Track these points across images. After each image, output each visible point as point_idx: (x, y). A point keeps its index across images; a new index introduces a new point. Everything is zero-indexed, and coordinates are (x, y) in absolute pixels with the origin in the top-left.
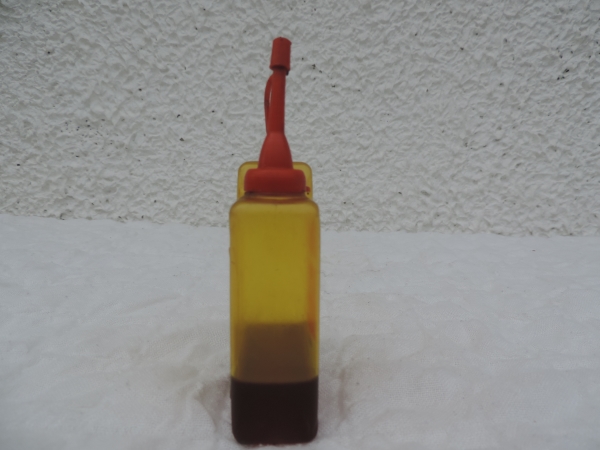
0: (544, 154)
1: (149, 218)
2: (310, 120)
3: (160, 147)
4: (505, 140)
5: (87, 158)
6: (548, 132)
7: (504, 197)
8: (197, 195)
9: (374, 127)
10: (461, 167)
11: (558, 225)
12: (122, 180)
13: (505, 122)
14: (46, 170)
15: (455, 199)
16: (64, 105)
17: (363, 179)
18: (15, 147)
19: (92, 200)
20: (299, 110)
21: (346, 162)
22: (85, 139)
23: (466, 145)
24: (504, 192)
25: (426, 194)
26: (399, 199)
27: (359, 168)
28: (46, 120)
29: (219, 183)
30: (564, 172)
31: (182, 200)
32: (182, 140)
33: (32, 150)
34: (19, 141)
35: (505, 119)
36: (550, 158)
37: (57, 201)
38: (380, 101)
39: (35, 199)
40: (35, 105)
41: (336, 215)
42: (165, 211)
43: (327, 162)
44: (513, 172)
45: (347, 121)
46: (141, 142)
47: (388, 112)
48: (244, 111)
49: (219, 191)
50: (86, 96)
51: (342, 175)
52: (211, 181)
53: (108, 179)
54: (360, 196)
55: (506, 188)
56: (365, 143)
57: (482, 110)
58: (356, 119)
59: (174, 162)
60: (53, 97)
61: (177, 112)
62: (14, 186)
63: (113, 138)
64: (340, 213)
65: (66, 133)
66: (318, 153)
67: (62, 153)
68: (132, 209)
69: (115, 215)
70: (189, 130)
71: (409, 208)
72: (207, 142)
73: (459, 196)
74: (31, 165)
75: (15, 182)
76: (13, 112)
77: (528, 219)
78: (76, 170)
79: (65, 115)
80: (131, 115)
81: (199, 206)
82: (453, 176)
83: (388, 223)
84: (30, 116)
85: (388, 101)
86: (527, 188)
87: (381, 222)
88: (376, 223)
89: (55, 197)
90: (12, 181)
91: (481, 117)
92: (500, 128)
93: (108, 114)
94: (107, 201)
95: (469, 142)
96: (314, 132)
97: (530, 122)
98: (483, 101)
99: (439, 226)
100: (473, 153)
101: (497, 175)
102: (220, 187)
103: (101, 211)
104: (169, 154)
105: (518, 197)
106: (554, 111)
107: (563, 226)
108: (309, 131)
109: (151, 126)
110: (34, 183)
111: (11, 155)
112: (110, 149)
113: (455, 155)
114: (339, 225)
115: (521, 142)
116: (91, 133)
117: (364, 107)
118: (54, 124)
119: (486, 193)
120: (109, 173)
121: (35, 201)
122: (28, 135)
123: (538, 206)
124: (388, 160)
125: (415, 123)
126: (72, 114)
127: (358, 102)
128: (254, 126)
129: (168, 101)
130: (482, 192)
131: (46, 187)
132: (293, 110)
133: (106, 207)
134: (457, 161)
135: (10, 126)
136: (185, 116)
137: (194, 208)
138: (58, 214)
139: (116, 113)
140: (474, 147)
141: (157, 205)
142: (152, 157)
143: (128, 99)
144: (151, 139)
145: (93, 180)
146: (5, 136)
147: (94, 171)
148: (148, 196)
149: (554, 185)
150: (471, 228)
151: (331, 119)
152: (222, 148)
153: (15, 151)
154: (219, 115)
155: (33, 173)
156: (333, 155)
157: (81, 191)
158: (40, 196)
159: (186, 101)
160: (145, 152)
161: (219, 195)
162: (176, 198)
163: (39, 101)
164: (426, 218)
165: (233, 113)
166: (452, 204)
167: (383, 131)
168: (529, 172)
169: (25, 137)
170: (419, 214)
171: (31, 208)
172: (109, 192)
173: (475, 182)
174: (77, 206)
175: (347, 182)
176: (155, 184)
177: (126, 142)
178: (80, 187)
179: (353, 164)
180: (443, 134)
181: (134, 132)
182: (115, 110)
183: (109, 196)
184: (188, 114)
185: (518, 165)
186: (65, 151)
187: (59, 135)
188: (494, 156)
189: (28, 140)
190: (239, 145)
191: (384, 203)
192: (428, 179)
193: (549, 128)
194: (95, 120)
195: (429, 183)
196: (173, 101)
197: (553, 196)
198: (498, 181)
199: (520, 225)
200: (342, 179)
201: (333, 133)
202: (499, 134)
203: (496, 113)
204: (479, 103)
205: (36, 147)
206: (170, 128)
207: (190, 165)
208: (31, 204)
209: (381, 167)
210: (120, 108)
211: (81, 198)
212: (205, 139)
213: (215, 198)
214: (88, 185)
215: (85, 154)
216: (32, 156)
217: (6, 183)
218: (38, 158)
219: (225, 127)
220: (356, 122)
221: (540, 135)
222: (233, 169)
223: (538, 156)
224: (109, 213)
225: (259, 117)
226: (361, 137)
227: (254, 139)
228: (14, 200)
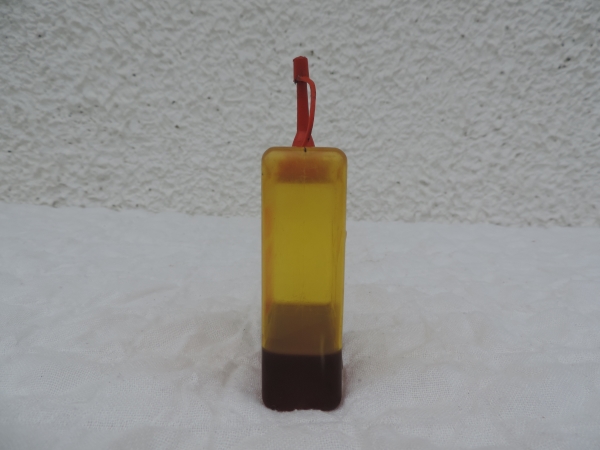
0: (543, 144)
1: (144, 207)
3: (155, 134)
4: (505, 130)
5: (80, 145)
6: (548, 121)
7: (503, 187)
8: (193, 183)
9: (373, 115)
10: (460, 157)
11: (556, 216)
12: (116, 168)
13: (505, 111)
14: (38, 157)
16: (56, 91)
17: (361, 168)
18: (6, 133)
19: (85, 188)
22: (78, 126)
23: (465, 134)
24: (503, 182)
25: (424, 183)
26: (397, 189)
27: (357, 156)
28: (38, 106)
29: (214, 172)
30: (563, 162)
31: (177, 188)
32: (177, 127)
33: (23, 136)
34: (10, 127)
35: (505, 108)
36: (550, 149)
37: (49, 189)
38: (379, 88)
39: (27, 186)
40: (26, 90)
42: (160, 199)
44: (513, 162)
45: (345, 109)
46: (135, 128)
47: (387, 100)
48: (241, 98)
49: (215, 179)
50: (79, 81)
52: (206, 169)
53: (102, 167)
54: (358, 186)
55: (505, 178)
56: (363, 131)
57: (482, 99)
58: (354, 107)
59: (169, 149)
60: (45, 82)
61: (172, 98)
62: (5, 173)
63: (107, 124)
65: (59, 119)
67: (54, 139)
68: (127, 198)
69: (109, 204)
70: (185, 117)
71: (407, 198)
72: (202, 130)
73: (458, 186)
74: (23, 151)
75: (7, 169)
76: (3, 97)
77: (527, 210)
78: (69, 157)
79: (58, 101)
80: (125, 101)
81: (195, 194)
82: (452, 166)
83: (386, 213)
84: (21, 101)
85: (387, 89)
86: (526, 178)
87: (379, 211)
88: (373, 212)
89: (47, 185)
90: (3, 168)
91: (482, 106)
92: (500, 118)
93: (101, 100)
94: (101, 189)
95: (469, 131)
97: (530, 112)
98: (483, 89)
99: (437, 216)
100: (472, 142)
101: (495, 165)
102: (216, 175)
103: (94, 200)
104: (164, 142)
105: (516, 188)
106: (554, 101)
107: (562, 217)
109: (145, 112)
110: (26, 171)
111: (2, 141)
112: (104, 136)
113: (455, 144)
115: (521, 131)
116: (84, 119)
117: (362, 95)
118: (45, 109)
119: (485, 183)
120: (102, 160)
121: (27, 189)
122: (19, 121)
123: (536, 197)
124: (386, 149)
125: (414, 112)
126: (64, 100)
127: (357, 89)
128: (251, 113)
129: (162, 87)
130: (481, 182)
131: (38, 174)
133: (100, 195)
134: (456, 150)
136: (180, 102)
137: (190, 196)
138: (51, 201)
139: (109, 99)
140: (472, 136)
141: (152, 194)
142: (147, 144)
143: (122, 84)
144: (145, 126)
145: (86, 168)
147: (87, 158)
148: (143, 184)
149: (553, 175)
150: (469, 218)
151: (329, 107)
152: (218, 136)
153: (6, 138)
154: (215, 102)
155: (24, 160)
157: (74, 179)
158: (32, 183)
159: (181, 88)
160: (139, 139)
161: (214, 184)
162: (171, 186)
163: (30, 86)
164: (424, 208)
165: (229, 99)
166: (451, 194)
167: (382, 120)
168: (528, 162)
170: (417, 203)
171: (23, 196)
172: (103, 179)
173: (474, 172)
174: (70, 194)
176: (150, 172)
177: (120, 128)
178: (73, 174)
179: (352, 153)
180: (443, 123)
181: (128, 119)
182: (108, 95)
183: (103, 184)
184: (183, 100)
185: (518, 155)
186: (58, 137)
187: (51, 121)
188: (493, 145)
189: (19, 126)
190: (236, 132)
191: (382, 193)
192: (427, 168)
193: (550, 117)
194: (88, 106)
195: (428, 172)
196: (168, 87)
197: (552, 187)
198: (497, 171)
199: (518, 216)
201: (332, 121)
202: (498, 124)
203: (497, 101)
204: (479, 92)
205: (27, 134)
206: (165, 115)
207: (185, 152)
208: (23, 191)
209: (380, 156)
210: (113, 94)
211: (74, 186)
212: (201, 127)
213: (211, 187)
214: (81, 173)
215: (78, 141)
216: (24, 142)
218: (29, 145)
219: (221, 114)
220: (355, 110)
221: (540, 125)
222: (229, 157)
223: (538, 146)
224: (103, 201)
225: (256, 104)
226: (359, 125)
227: (250, 126)
228: (5, 187)
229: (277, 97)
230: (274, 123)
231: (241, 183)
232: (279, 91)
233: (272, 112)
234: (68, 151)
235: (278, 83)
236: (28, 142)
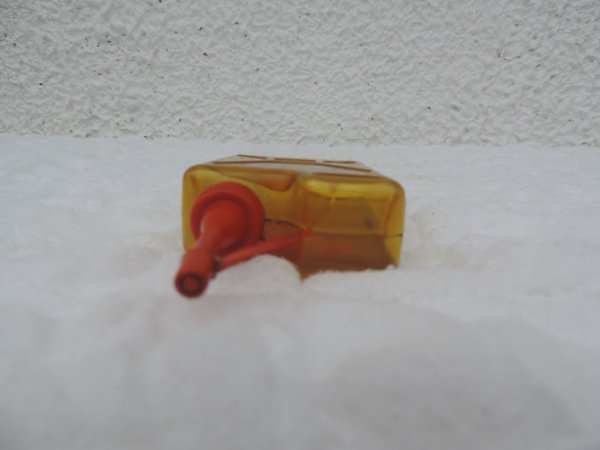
0: (580, 64)
1: (175, 137)
2: (338, 31)
3: (183, 62)
4: (540, 50)
5: (110, 76)
6: (586, 41)
7: (536, 111)
8: (222, 113)
9: (404, 38)
10: (493, 79)
11: (589, 140)
12: (146, 99)
13: (541, 31)
14: (69, 89)
15: (486, 113)
16: (83, 20)
17: (391, 94)
18: (36, 65)
19: (117, 120)
20: (325, 20)
21: (375, 75)
22: (106, 56)
23: (499, 56)
24: (536, 105)
25: (456, 108)
26: (428, 115)
27: (387, 81)
28: (66, 36)
29: (244, 100)
31: (207, 118)
32: (205, 54)
33: (53, 68)
34: (40, 59)
35: (541, 27)
36: (586, 69)
37: (82, 121)
38: (410, 9)
39: (59, 119)
40: (54, 20)
41: (363, 132)
42: (191, 130)
43: (355, 76)
44: (547, 84)
45: (375, 31)
46: (164, 57)
47: (419, 21)
48: (269, 22)
49: (244, 108)
50: (105, 8)
51: (370, 90)
52: (236, 98)
53: (131, 98)
54: (388, 112)
55: (538, 101)
56: (394, 54)
57: (518, 17)
58: (385, 29)
59: (198, 78)
60: (71, 11)
61: (199, 25)
62: (38, 106)
63: (135, 54)
64: (367, 129)
65: (87, 49)
66: (345, 66)
67: (84, 70)
68: (158, 129)
69: (141, 135)
70: (213, 44)
71: (438, 123)
72: (231, 57)
73: (490, 110)
74: (53, 84)
75: (39, 102)
76: (31, 28)
77: (559, 134)
78: (99, 89)
79: (85, 30)
80: (153, 29)
81: (225, 124)
82: (484, 89)
83: (416, 139)
84: (49, 32)
85: (419, 9)
86: (560, 101)
87: (409, 138)
88: (403, 139)
89: (80, 117)
90: (35, 101)
91: (517, 25)
92: (535, 38)
93: (129, 28)
94: (132, 120)
95: (503, 52)
96: (341, 44)
97: (567, 30)
98: (519, 7)
99: (468, 142)
100: (506, 64)
101: (529, 88)
102: (245, 104)
103: (126, 131)
104: (193, 70)
105: (550, 111)
106: (593, 18)
107: (595, 141)
108: (336, 43)
109: (173, 40)
110: (57, 103)
111: (32, 74)
112: (132, 66)
113: (488, 67)
114: (366, 142)
115: (557, 52)
116: (112, 49)
117: (393, 16)
118: (73, 40)
119: (518, 107)
120: (132, 91)
121: (60, 122)
122: (48, 53)
123: (570, 121)
124: (417, 73)
125: (446, 33)
126: (92, 29)
127: (388, 10)
128: (280, 38)
129: (189, 12)
130: (513, 106)
131: (70, 107)
132: (319, 20)
133: (131, 127)
134: (489, 73)
135: (29, 43)
136: (207, 29)
137: (220, 126)
138: (84, 134)
139: (136, 27)
140: (506, 58)
141: (182, 124)
142: (175, 73)
143: (148, 11)
144: (173, 54)
145: (117, 99)
146: (24, 54)
147: (117, 89)
148: (173, 114)
149: (588, 97)
150: (500, 143)
151: (359, 30)
152: (246, 63)
153: (37, 70)
154: (243, 27)
155: (56, 92)
156: (361, 68)
157: (106, 111)
158: (65, 116)
159: (208, 13)
160: (168, 68)
161: (244, 113)
162: (201, 116)
163: (57, 16)
164: (455, 134)
165: (257, 24)
166: (482, 119)
167: (414, 42)
168: (563, 85)
169: (45, 54)
170: (448, 129)
171: (57, 129)
172: (134, 111)
173: (507, 95)
174: (102, 126)
175: (375, 97)
176: (180, 102)
177: (148, 58)
178: (105, 106)
179: (382, 78)
180: (476, 45)
181: (156, 47)
182: (136, 23)
183: (134, 115)
184: (211, 26)
185: (552, 77)
186: (87, 68)
187: (80, 51)
188: (527, 67)
189: (49, 58)
190: (265, 59)
191: (413, 118)
192: (459, 92)
193: (587, 36)
194: (115, 35)
195: (459, 96)
196: (195, 13)
197: (586, 110)
199: (550, 140)
200: (370, 94)
201: (361, 45)
202: (533, 44)
203: (532, 20)
204: (515, 10)
205: (57, 65)
206: (193, 43)
207: (214, 81)
208: (57, 124)
209: (411, 81)
210: (140, 22)
211: (106, 118)
212: (229, 54)
213: (241, 116)
214: (112, 104)
215: (108, 72)
216: (54, 75)
217: (30, 104)
218: (60, 77)
219: (249, 40)
220: (386, 32)
221: (576, 44)
222: (258, 85)
223: (574, 66)
224: (135, 133)
225: (284, 28)
226: (390, 49)
227: (279, 52)
228: (39, 121)
229: (305, 21)
230: (303, 48)
231: (270, 112)
232: (308, 14)
233: (301, 36)
234: (97, 83)
235: (307, 6)
236: (58, 74)
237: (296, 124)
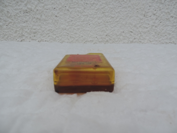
0: (169, 18)
1: (47, 41)
2: (96, 9)
3: (50, 19)
4: (157, 14)
5: (27, 23)
6: (171, 11)
7: (156, 33)
8: (61, 34)
9: (116, 11)
10: (143, 23)
11: (172, 41)
12: (38, 30)
13: (157, 8)
14: (15, 27)
15: (140, 33)
16: (19, 6)
17: (112, 28)
18: (5, 20)
19: (30, 36)
20: (92, 6)
21: (107, 22)
22: (26, 17)
23: (145, 16)
24: (156, 31)
25: (131, 32)
26: (123, 34)
27: (111, 24)
28: (14, 11)
29: (68, 30)
30: (175, 24)
31: (57, 35)
32: (56, 16)
33: (10, 21)
34: (6, 18)
35: (157, 7)
36: (171, 20)
37: (19, 36)
38: (118, 2)
39: (13, 36)
40: (10, 6)
41: (104, 39)
42: (52, 39)
43: (101, 22)
44: (159, 24)
45: (107, 9)
46: (44, 17)
47: (120, 6)
48: (75, 6)
49: (68, 32)
50: (25, 2)
51: (106, 27)
52: (65, 29)
53: (34, 29)
54: (111, 33)
55: (156, 30)
56: (113, 16)
57: (150, 4)
58: (110, 8)
59: (54, 23)
60: (15, 3)
61: (54, 7)
62: (6, 32)
63: (35, 16)
64: (105, 38)
65: (20, 15)
66: (98, 19)
67: (20, 21)
68: (42, 39)
69: (37, 40)
70: (58, 13)
71: (126, 36)
72: (64, 17)
73: (142, 33)
74: (10, 25)
75: (7, 31)
76: (3, 8)
77: (163, 39)
78: (24, 27)
79: (20, 9)
80: (40, 8)
81: (62, 37)
82: (140, 26)
83: (120, 41)
84: (9, 9)
85: (120, 2)
86: (163, 30)
87: (118, 41)
88: (116, 41)
89: (19, 35)
90: (5, 30)
91: (150, 7)
92: (156, 10)
93: (33, 8)
94: (35, 36)
95: (146, 15)
96: (97, 13)
97: (165, 8)
98: (151, 1)
99: (135, 42)
100: (147, 19)
101: (154, 26)
102: (68, 31)
103: (33, 39)
104: (52, 21)
105: (160, 33)
106: (173, 4)
107: (173, 42)
108: (95, 12)
109: (46, 12)
110: (12, 31)
112: (34, 20)
113: (141, 19)
114: (105, 42)
115: (162, 15)
116: (28, 15)
117: (113, 4)
118: (16, 12)
119: (150, 32)
120: (34, 27)
121: (13, 37)
122: (9, 16)
123: (166, 35)
124: (120, 21)
125: (129, 9)
126: (22, 9)
127: (111, 2)
128: (78, 11)
129: (51, 3)
130: (149, 31)
131: (16, 32)
132: (90, 5)
133: (34, 38)
134: (142, 21)
135: (3, 13)
136: (56, 8)
137: (61, 38)
138: (20, 40)
139: (35, 8)
140: (147, 17)
141: (50, 37)
142: (47, 22)
143: (39, 3)
144: (46, 16)
145: (30, 30)
146: (2, 16)
147: (30, 27)
148: (47, 34)
149: (171, 28)
150: (145, 42)
151: (102, 8)
152: (68, 19)
153: (5, 21)
154: (67, 8)
155: (11, 28)
156: (103, 20)
157: (27, 33)
158: (14, 35)
159: (57, 3)
160: (45, 20)
161: (68, 34)
162: (55, 35)
163: (11, 5)
164: (131, 40)
165: (71, 7)
166: (139, 35)
167: (119, 12)
168: (164, 25)
169: (8, 16)
170: (129, 38)
171: (12, 39)
172: (35, 33)
173: (147, 28)
174: (26, 38)
175: (107, 29)
176: (49, 30)
177: (39, 17)
178: (26, 32)
179: (109, 23)
180: (138, 13)
181: (41, 14)
182: (35, 7)
183: (35, 35)
184: (58, 8)
185: (160, 22)
186: (21, 20)
187: (18, 15)
188: (153, 19)
189: (9, 17)
190: (74, 17)
191: (119, 35)
192: (132, 27)
193: (171, 10)
194: (29, 10)
195: (133, 28)
196: (53, 3)
197: (171, 32)
198: (154, 28)
199: (160, 41)
200: (106, 28)
201: (103, 13)
202: (155, 12)
203: (155, 5)
204: (149, 2)
205: (11, 20)
206: (52, 13)
207: (59, 24)
208: (12, 37)
209: (118, 24)
210: (36, 6)
211: (27, 35)
212: (63, 16)
213: (67, 35)
214: (28, 31)
215: (27, 21)
216: (11, 22)
217: (4, 31)
218: (12, 23)
219: (69, 12)
220: (110, 9)
221: (168, 12)
222: (72, 25)
223: (167, 19)
224: (35, 40)
225: (80, 8)
226: (112, 14)
227: (78, 15)
228: (7, 36)
229: (86, 6)
230: (85, 14)
231: (76, 33)
232: (87, 4)
233: (85, 10)
234: (24, 25)
235: (86, 1)
236: (12, 22)
237: (84, 37)
